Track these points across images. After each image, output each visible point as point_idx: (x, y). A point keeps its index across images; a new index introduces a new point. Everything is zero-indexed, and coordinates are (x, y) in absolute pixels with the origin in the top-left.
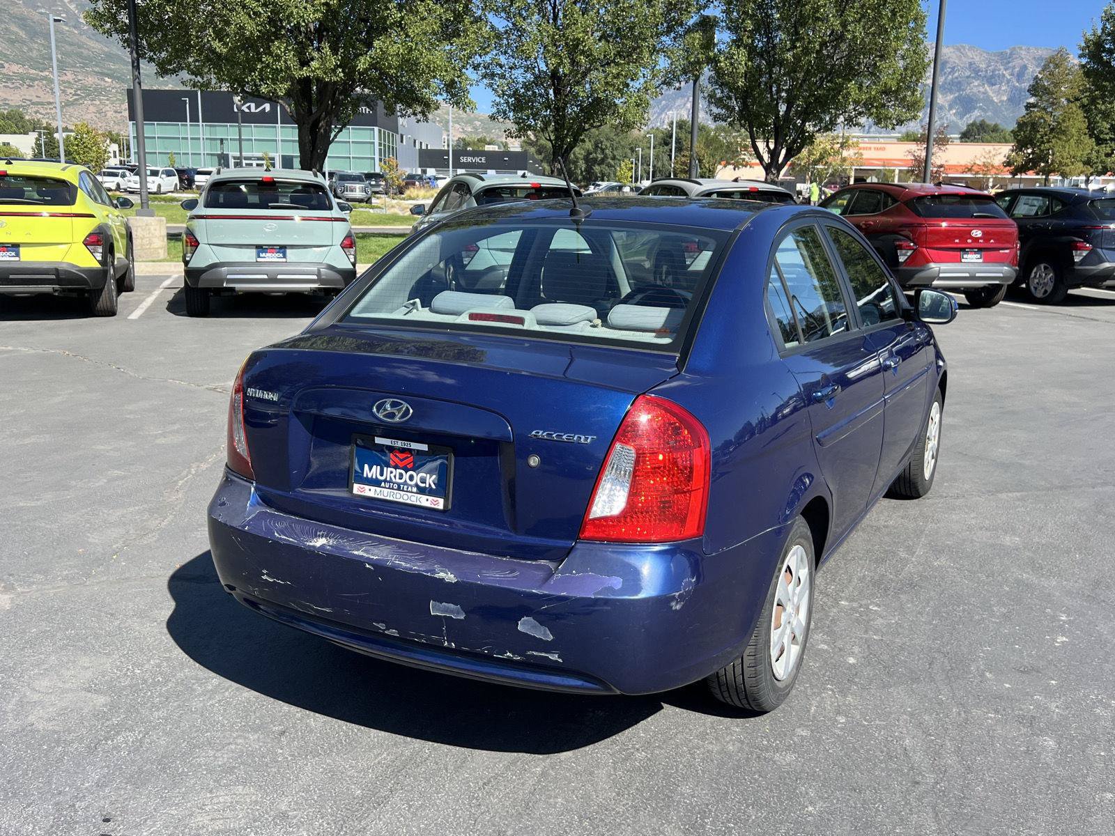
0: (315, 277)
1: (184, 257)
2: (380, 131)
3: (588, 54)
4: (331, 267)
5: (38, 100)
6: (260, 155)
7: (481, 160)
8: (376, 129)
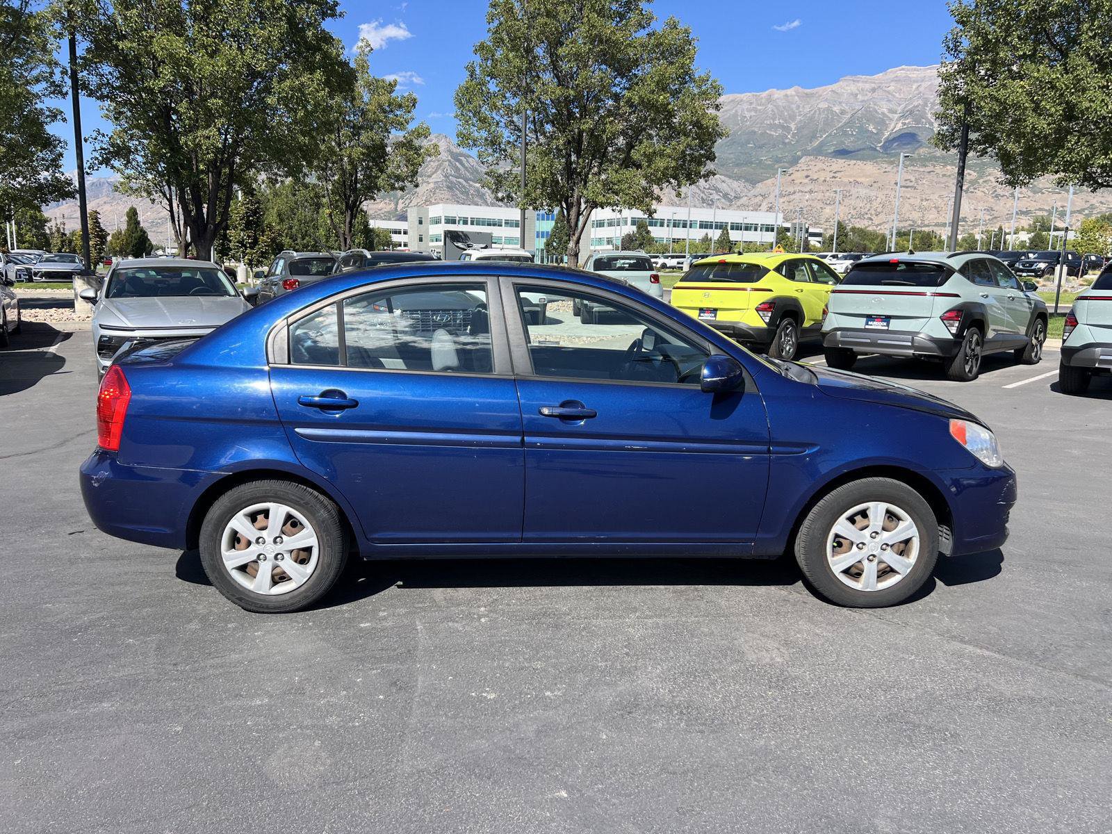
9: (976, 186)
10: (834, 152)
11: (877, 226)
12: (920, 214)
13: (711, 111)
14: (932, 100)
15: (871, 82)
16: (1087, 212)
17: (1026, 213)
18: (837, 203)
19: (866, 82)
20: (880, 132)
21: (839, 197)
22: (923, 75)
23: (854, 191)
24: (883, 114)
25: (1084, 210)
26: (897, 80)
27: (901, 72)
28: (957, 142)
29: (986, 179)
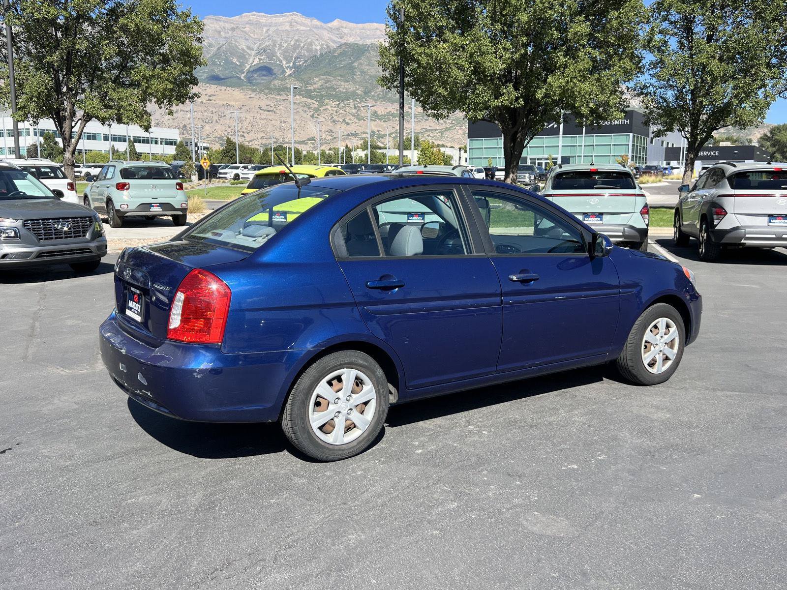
0: (621, 234)
1: (536, 221)
2: (634, 136)
3: (711, 73)
4: (632, 227)
5: (430, 128)
6: (546, 156)
7: (715, 153)
8: (631, 135)
9: (319, 113)
10: (207, 78)
11: (249, 142)
12: (281, 134)
13: (195, 43)
14: (279, 42)
15: (230, 23)
16: (394, 135)
17: (355, 135)
18: (215, 121)
19: (226, 22)
20: (242, 65)
21: (215, 118)
22: (269, 21)
23: (227, 112)
24: (243, 49)
25: (391, 134)
26: (250, 23)
27: (253, 16)
28: (395, 84)
29: (325, 107)
